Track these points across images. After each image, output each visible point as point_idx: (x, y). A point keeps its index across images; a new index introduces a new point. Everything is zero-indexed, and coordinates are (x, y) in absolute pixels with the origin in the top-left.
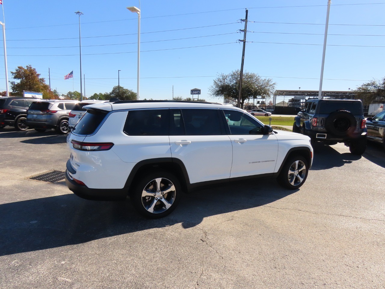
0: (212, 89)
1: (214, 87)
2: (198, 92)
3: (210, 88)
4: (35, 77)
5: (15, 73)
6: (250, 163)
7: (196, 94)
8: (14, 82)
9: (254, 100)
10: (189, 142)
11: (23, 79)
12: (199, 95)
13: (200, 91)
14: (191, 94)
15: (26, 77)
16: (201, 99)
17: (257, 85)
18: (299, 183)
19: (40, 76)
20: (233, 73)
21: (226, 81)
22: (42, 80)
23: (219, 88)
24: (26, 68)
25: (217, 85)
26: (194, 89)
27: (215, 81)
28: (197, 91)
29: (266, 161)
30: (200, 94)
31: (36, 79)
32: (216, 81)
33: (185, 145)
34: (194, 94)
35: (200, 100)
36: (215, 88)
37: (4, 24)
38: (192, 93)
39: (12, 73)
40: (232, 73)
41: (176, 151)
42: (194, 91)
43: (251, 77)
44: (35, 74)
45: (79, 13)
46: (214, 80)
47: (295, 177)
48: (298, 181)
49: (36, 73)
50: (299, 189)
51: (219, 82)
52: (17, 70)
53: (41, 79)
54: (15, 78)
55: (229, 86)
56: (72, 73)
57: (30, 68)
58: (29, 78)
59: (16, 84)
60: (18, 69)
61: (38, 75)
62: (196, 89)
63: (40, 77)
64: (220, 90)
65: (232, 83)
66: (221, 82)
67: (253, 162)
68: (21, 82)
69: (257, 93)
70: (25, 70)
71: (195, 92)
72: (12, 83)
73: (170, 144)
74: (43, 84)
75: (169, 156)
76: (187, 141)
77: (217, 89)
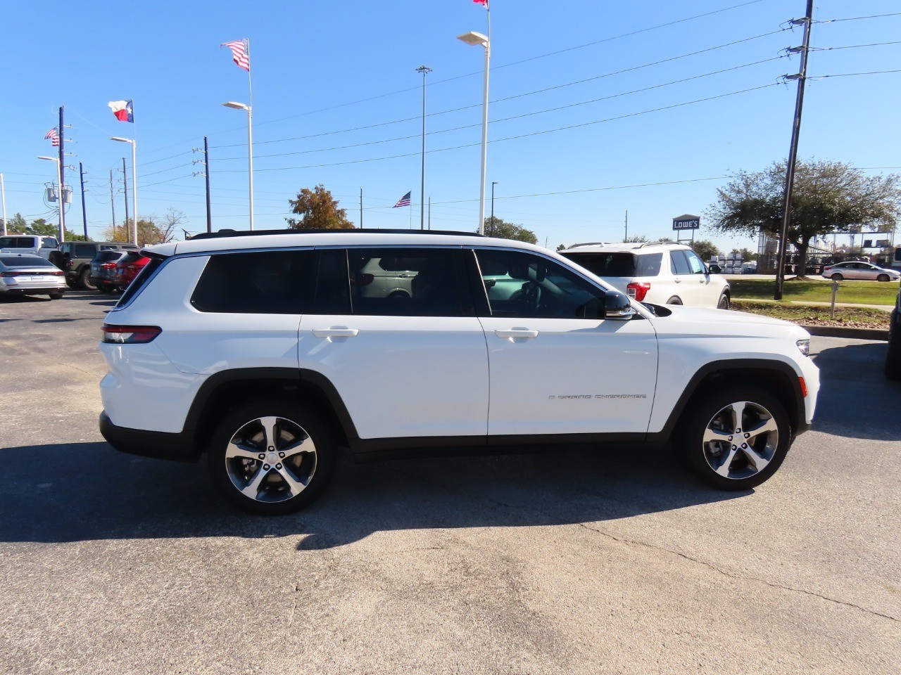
0: (713, 212)
1: (720, 207)
2: (693, 224)
3: (707, 211)
4: (329, 207)
5: (296, 203)
6: (552, 397)
7: (688, 228)
8: (294, 220)
9: (853, 237)
10: (351, 332)
11: (308, 212)
12: (695, 230)
13: (697, 219)
14: (674, 229)
15: (314, 209)
16: (701, 241)
17: (850, 195)
18: (752, 472)
19: (338, 205)
20: (777, 167)
21: (754, 189)
22: (341, 214)
23: (735, 209)
24: (314, 192)
25: (729, 201)
26: (683, 216)
27: (721, 193)
28: (689, 221)
29: (612, 396)
30: (698, 227)
31: (330, 212)
32: (724, 192)
33: (341, 337)
34: (683, 228)
35: (698, 242)
36: (722, 210)
37: (250, 108)
38: (677, 225)
39: (291, 201)
40: (774, 167)
41: (313, 352)
42: (683, 221)
43: (830, 173)
44: (330, 201)
45: (424, 68)
46: (719, 190)
47: (732, 453)
48: (750, 467)
49: (330, 199)
50: (754, 492)
51: (733, 195)
52: (299, 197)
53: (339, 211)
54: (295, 211)
55: (762, 202)
56: (408, 196)
57: (322, 190)
58: (319, 210)
59: (297, 222)
60: (300, 193)
61: (335, 203)
62: (686, 216)
63: (339, 207)
64: (734, 216)
65: (772, 195)
66: (739, 192)
67: (564, 397)
68: (305, 218)
69: (848, 216)
70: (313, 196)
71: (686, 225)
72: (290, 222)
73: (298, 334)
74: (343, 221)
75: (292, 364)
76: (347, 328)
77: (729, 212)
